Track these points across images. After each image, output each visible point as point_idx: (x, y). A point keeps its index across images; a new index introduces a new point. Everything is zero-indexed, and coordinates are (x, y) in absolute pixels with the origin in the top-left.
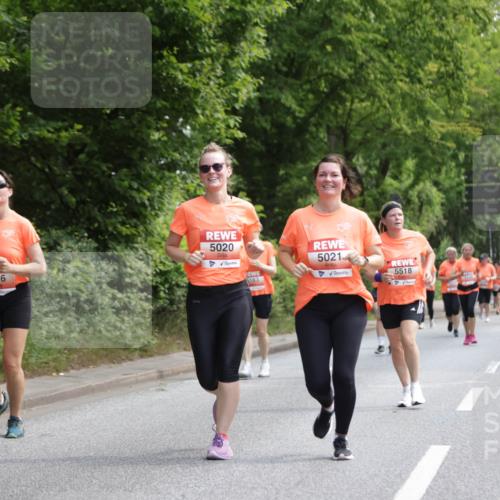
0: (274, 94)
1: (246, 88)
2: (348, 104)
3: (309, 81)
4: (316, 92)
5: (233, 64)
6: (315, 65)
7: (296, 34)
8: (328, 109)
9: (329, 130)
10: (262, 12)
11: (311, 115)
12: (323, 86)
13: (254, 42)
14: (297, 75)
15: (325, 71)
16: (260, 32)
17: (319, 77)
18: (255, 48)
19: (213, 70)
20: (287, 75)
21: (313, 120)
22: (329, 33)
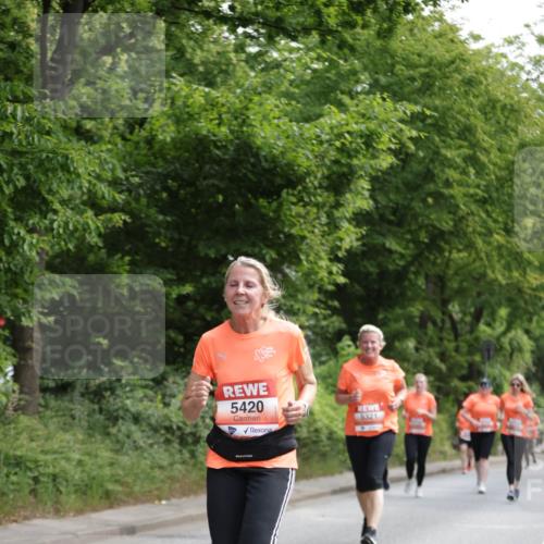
0: (379, 240)
1: (350, 237)
2: (447, 254)
3: (410, 232)
4: (416, 242)
5: (337, 214)
6: (415, 217)
7: (401, 185)
8: (428, 258)
9: (427, 277)
10: (368, 166)
11: (411, 263)
12: (424, 237)
13: (358, 193)
14: (399, 224)
15: (426, 222)
16: (365, 184)
17: (420, 227)
18: (359, 199)
19: (318, 218)
20: (390, 222)
21: (413, 269)
22: (431, 187)
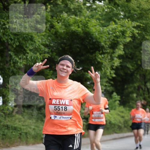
0: (125, 64)
1: (117, 63)
3: (135, 61)
4: (137, 64)
5: (113, 55)
6: (137, 56)
7: (133, 47)
8: (140, 69)
9: (140, 75)
10: (123, 41)
11: (135, 71)
13: (120, 49)
14: (132, 59)
15: (140, 58)
16: (122, 47)
17: (138, 60)
18: (120, 51)
19: (108, 57)
20: (129, 58)
